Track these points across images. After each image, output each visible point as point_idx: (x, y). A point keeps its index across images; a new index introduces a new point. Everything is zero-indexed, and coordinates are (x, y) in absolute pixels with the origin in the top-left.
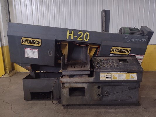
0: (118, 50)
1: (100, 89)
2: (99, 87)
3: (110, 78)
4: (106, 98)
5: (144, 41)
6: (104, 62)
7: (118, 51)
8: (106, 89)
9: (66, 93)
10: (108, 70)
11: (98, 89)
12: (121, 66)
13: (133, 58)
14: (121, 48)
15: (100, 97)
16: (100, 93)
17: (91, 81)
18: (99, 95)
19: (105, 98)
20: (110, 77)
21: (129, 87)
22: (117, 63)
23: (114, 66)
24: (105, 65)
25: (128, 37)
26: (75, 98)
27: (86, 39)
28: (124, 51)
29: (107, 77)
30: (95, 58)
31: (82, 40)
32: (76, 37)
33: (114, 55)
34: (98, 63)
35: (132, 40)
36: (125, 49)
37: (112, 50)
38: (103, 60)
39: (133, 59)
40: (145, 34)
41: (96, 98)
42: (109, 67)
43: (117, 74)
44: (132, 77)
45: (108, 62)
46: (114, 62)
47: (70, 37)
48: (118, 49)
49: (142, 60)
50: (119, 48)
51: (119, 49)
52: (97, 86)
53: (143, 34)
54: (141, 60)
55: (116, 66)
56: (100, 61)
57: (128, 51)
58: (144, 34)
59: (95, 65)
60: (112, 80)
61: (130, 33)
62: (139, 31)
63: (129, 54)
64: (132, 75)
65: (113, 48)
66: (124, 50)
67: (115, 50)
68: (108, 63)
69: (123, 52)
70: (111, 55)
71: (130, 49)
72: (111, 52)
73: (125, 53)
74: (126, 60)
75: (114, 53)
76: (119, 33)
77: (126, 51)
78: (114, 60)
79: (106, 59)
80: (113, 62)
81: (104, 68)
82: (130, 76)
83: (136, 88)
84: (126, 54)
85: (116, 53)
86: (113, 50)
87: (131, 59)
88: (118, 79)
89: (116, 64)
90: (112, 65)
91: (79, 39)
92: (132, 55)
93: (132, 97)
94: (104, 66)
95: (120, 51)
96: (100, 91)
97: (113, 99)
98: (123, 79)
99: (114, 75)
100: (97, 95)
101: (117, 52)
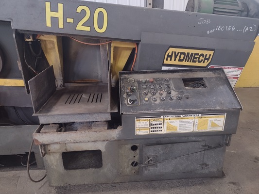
0: (182, 56)
1: (138, 151)
2: (134, 148)
3: (160, 129)
4: (151, 171)
5: (248, 32)
6: (146, 88)
7: (182, 58)
8: (151, 152)
9: (55, 164)
10: (156, 111)
11: (132, 151)
12: (188, 98)
13: (216, 75)
14: (191, 51)
15: (137, 167)
16: (136, 159)
17: (114, 138)
18: (134, 164)
19: (149, 170)
20: (159, 126)
21: (205, 146)
22: (178, 89)
23: (171, 99)
24: (150, 95)
25: (208, 22)
26: (78, 172)
27: (100, 27)
28: (196, 58)
29: (152, 126)
30: (126, 78)
31: (88, 29)
32: (70, 20)
33: (172, 68)
34: (132, 90)
35: (219, 28)
36: (200, 52)
37: (168, 56)
38: (145, 83)
39: (216, 78)
40: (252, 13)
41: (128, 170)
42: (158, 102)
43: (178, 120)
44: (214, 125)
45: (157, 87)
46: (172, 86)
47: (55, 20)
48: (182, 53)
49: (237, 78)
50: (186, 51)
51: (184, 54)
52: (129, 146)
53: (245, 13)
54: (234, 78)
55: (175, 98)
56: (136, 84)
57: (207, 57)
58: (248, 11)
59: (125, 96)
60: (165, 132)
61: (214, 12)
62: (238, 6)
63: (208, 65)
64: (213, 119)
65: (171, 50)
66: (198, 54)
67: (176, 57)
68: (157, 91)
69: (194, 61)
70: (164, 68)
71: (212, 53)
72: (165, 62)
73: (199, 62)
74: (201, 79)
75: (173, 62)
76: (187, 10)
77: (201, 58)
78: (171, 82)
79: (152, 80)
80: (169, 87)
81: (145, 105)
82: (209, 124)
83: (219, 146)
84: (201, 64)
85: (177, 63)
86: (171, 57)
87: (212, 78)
88: (178, 131)
89: (176, 93)
90: (166, 97)
91: (80, 27)
92: (216, 67)
93: (208, 165)
94: (146, 99)
95: (188, 57)
96: (137, 157)
97: (167, 171)
98: (191, 131)
99: (169, 121)
100: (130, 163)
101: (180, 60)
